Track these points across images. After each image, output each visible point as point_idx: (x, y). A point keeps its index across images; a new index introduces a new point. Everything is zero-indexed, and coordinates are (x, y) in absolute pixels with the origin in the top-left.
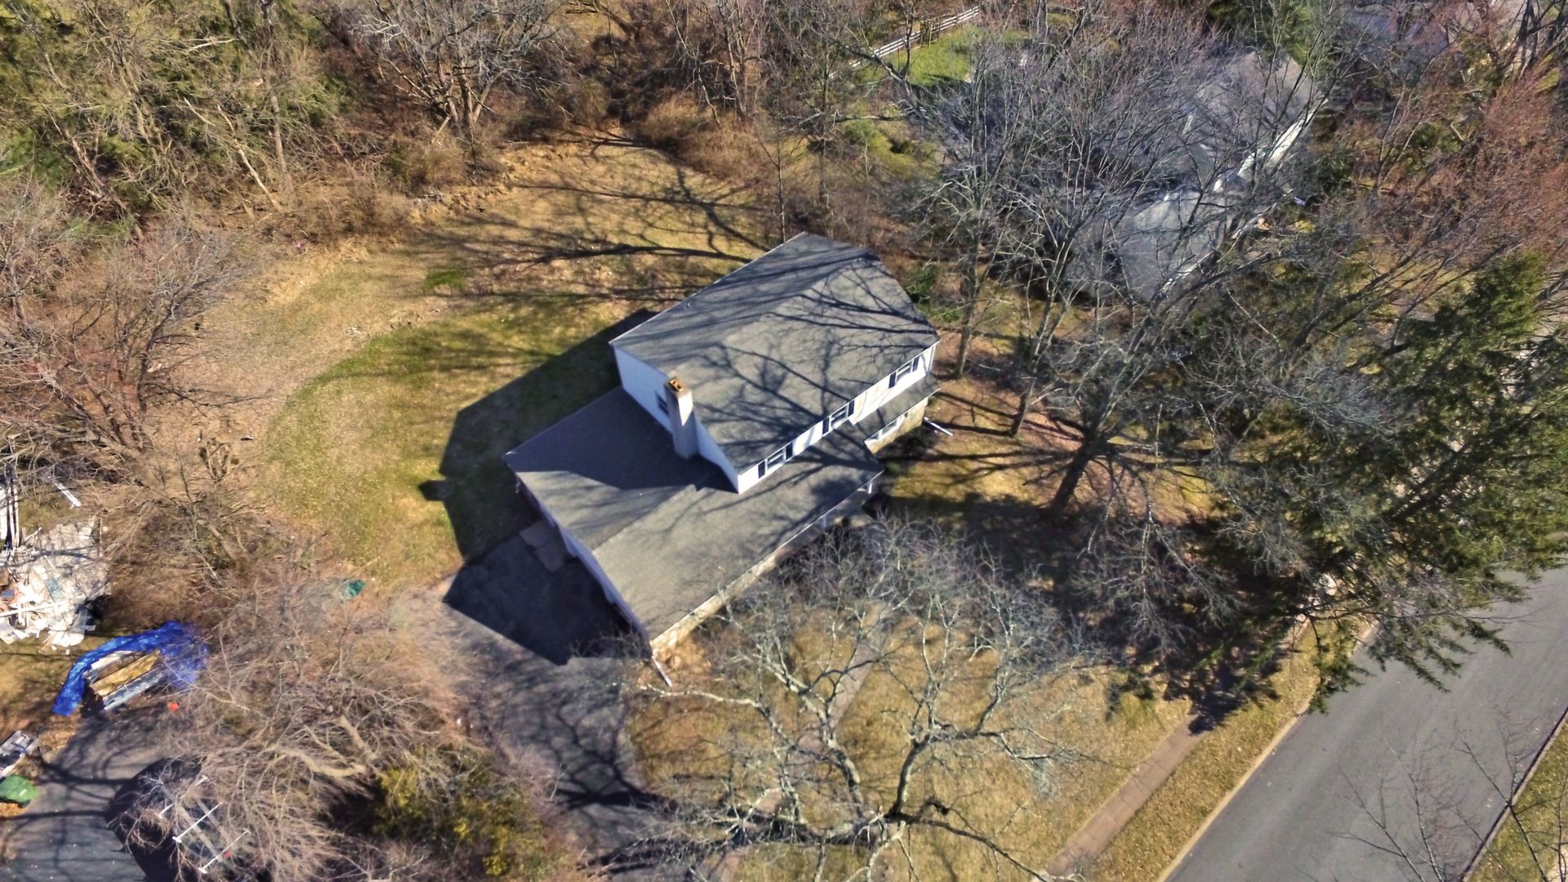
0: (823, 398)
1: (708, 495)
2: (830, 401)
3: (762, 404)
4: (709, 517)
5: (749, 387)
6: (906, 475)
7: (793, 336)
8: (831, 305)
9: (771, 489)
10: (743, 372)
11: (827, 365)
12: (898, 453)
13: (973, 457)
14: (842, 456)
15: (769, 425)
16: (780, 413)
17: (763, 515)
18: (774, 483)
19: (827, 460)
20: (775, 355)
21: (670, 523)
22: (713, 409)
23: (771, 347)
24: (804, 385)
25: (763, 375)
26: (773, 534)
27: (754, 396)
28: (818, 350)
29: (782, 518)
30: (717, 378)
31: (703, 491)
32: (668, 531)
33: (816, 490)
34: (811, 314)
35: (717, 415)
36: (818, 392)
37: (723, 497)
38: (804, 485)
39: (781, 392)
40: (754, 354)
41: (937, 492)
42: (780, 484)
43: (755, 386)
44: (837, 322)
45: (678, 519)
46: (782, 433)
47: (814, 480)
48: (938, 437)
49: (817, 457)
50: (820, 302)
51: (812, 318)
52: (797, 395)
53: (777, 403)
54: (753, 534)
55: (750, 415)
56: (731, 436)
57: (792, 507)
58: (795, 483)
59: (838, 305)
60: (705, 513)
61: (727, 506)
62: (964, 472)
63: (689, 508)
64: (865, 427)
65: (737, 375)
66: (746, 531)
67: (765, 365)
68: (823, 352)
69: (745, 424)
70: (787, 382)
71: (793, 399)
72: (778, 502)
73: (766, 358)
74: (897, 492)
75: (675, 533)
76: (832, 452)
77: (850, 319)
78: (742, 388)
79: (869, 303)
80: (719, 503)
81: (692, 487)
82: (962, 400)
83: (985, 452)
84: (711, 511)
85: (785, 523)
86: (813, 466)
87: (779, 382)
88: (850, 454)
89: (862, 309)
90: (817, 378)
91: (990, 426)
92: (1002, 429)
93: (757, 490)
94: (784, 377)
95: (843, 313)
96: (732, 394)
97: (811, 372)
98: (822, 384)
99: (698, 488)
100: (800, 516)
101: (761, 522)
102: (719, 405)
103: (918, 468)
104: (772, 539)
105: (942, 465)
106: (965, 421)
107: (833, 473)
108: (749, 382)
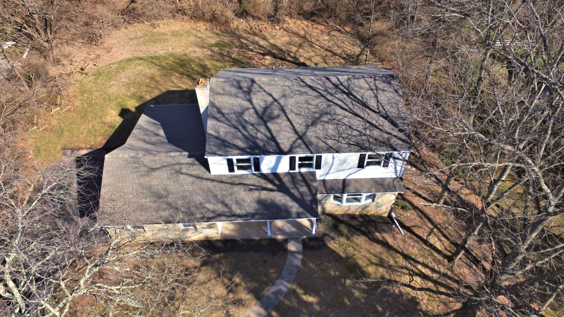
0: (294, 142)
1: (192, 164)
2: (299, 146)
3: (252, 125)
4: (181, 177)
5: (252, 111)
6: (348, 239)
7: (303, 98)
8: (344, 92)
9: (233, 184)
10: (254, 101)
11: (314, 123)
12: (354, 223)
13: (407, 257)
14: (293, 191)
15: (246, 138)
16: (259, 135)
17: (215, 196)
18: (237, 181)
19: (282, 188)
20: (282, 102)
21: (159, 166)
22: (219, 111)
23: (284, 96)
24: (289, 129)
25: (266, 109)
26: (213, 212)
27: (250, 116)
28: (315, 113)
29: (226, 205)
30: (236, 96)
31: (190, 160)
32: (153, 170)
33: (260, 202)
34: (326, 91)
35: (218, 116)
36: (294, 137)
37: (199, 170)
38: (256, 194)
39: (270, 125)
40: (270, 95)
41: (361, 263)
42: (240, 184)
43: (256, 112)
44: (340, 103)
45: (164, 166)
46: (251, 148)
47: (264, 195)
48: (391, 230)
49: (277, 183)
50: (336, 86)
51: (324, 93)
52: (279, 131)
53: (263, 129)
54: (201, 204)
55: (240, 128)
56: (218, 132)
57: (237, 203)
58: (251, 190)
59: (349, 94)
60: (182, 174)
61: (198, 177)
62: (392, 262)
63: (175, 164)
64: (328, 186)
65: (250, 101)
66: (199, 199)
67: (272, 104)
68: (317, 115)
69: (233, 130)
70: (279, 121)
71: (275, 134)
72: (231, 194)
73: (275, 100)
74: (332, 245)
75: (157, 173)
76: (289, 185)
77: (351, 106)
78: (248, 109)
79: (373, 103)
80: (195, 173)
81: (187, 153)
82: (430, 220)
83: (420, 260)
84: (187, 174)
85: (225, 209)
86: (270, 186)
87: (272, 118)
88: (301, 194)
89: (365, 105)
90: (300, 129)
91: (438, 245)
92: (445, 252)
93: (224, 179)
94: (278, 116)
95: (348, 101)
96: (238, 109)
97: (299, 123)
98: (301, 134)
99: (189, 157)
100: (238, 211)
101: (211, 199)
102: (225, 111)
103: (361, 240)
104: (211, 215)
105: (378, 249)
106: (422, 233)
107: (280, 198)
108: (254, 108)
